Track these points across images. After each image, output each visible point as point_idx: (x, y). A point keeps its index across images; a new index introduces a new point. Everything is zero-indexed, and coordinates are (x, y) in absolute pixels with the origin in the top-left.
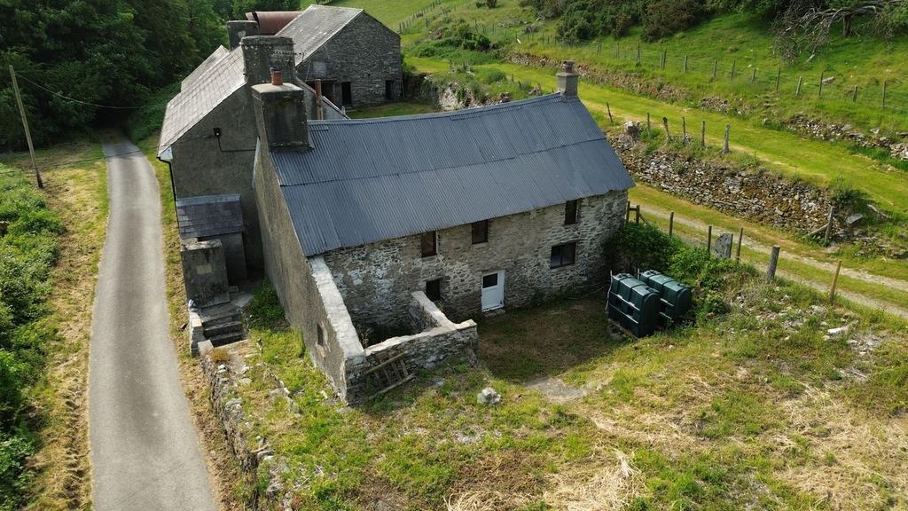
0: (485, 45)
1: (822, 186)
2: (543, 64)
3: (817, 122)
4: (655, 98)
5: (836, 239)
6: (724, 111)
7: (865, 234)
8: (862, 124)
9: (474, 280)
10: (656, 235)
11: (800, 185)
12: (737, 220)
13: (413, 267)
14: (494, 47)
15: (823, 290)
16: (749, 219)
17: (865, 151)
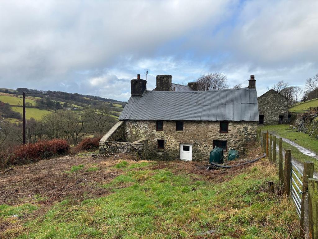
9: (176, 144)
13: (152, 133)
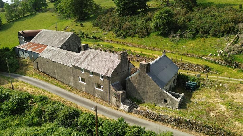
0: (95, 38)
1: (202, 65)
2: (117, 43)
3: (189, 54)
4: (152, 50)
5: (206, 72)
6: (170, 53)
7: (210, 71)
8: (196, 54)
10: (186, 76)
11: (198, 65)
12: (187, 71)
14: (98, 38)
15: (216, 80)
16: (190, 71)
17: (198, 58)
